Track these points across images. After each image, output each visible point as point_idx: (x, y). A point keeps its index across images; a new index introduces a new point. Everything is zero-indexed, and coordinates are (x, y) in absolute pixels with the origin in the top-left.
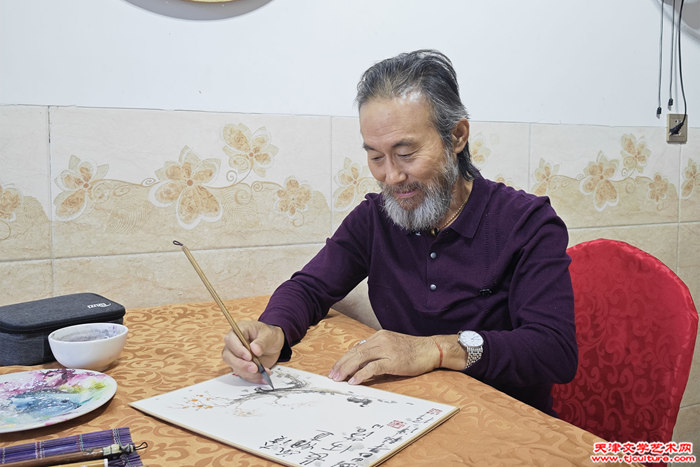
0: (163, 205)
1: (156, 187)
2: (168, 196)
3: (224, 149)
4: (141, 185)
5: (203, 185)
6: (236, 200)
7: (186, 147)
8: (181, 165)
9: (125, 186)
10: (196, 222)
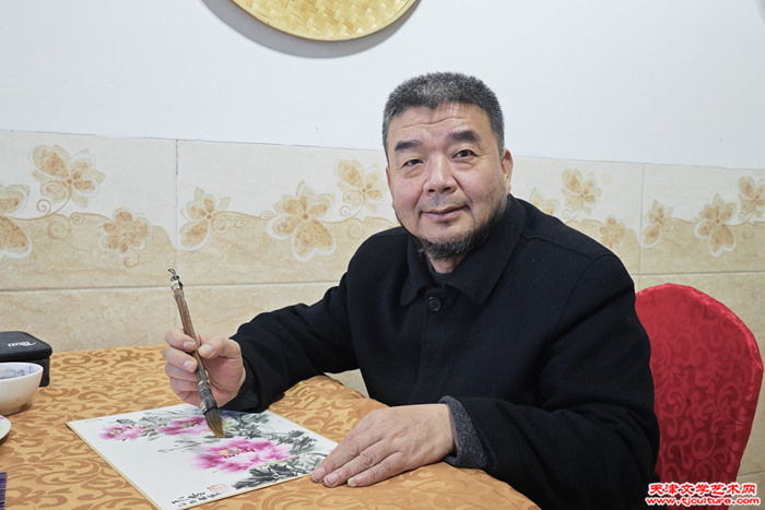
0: (279, 238)
1: (274, 220)
2: (285, 228)
3: (339, 185)
4: (260, 218)
5: (318, 219)
6: (349, 235)
7: (303, 182)
8: (297, 199)
9: (244, 219)
10: (311, 255)
